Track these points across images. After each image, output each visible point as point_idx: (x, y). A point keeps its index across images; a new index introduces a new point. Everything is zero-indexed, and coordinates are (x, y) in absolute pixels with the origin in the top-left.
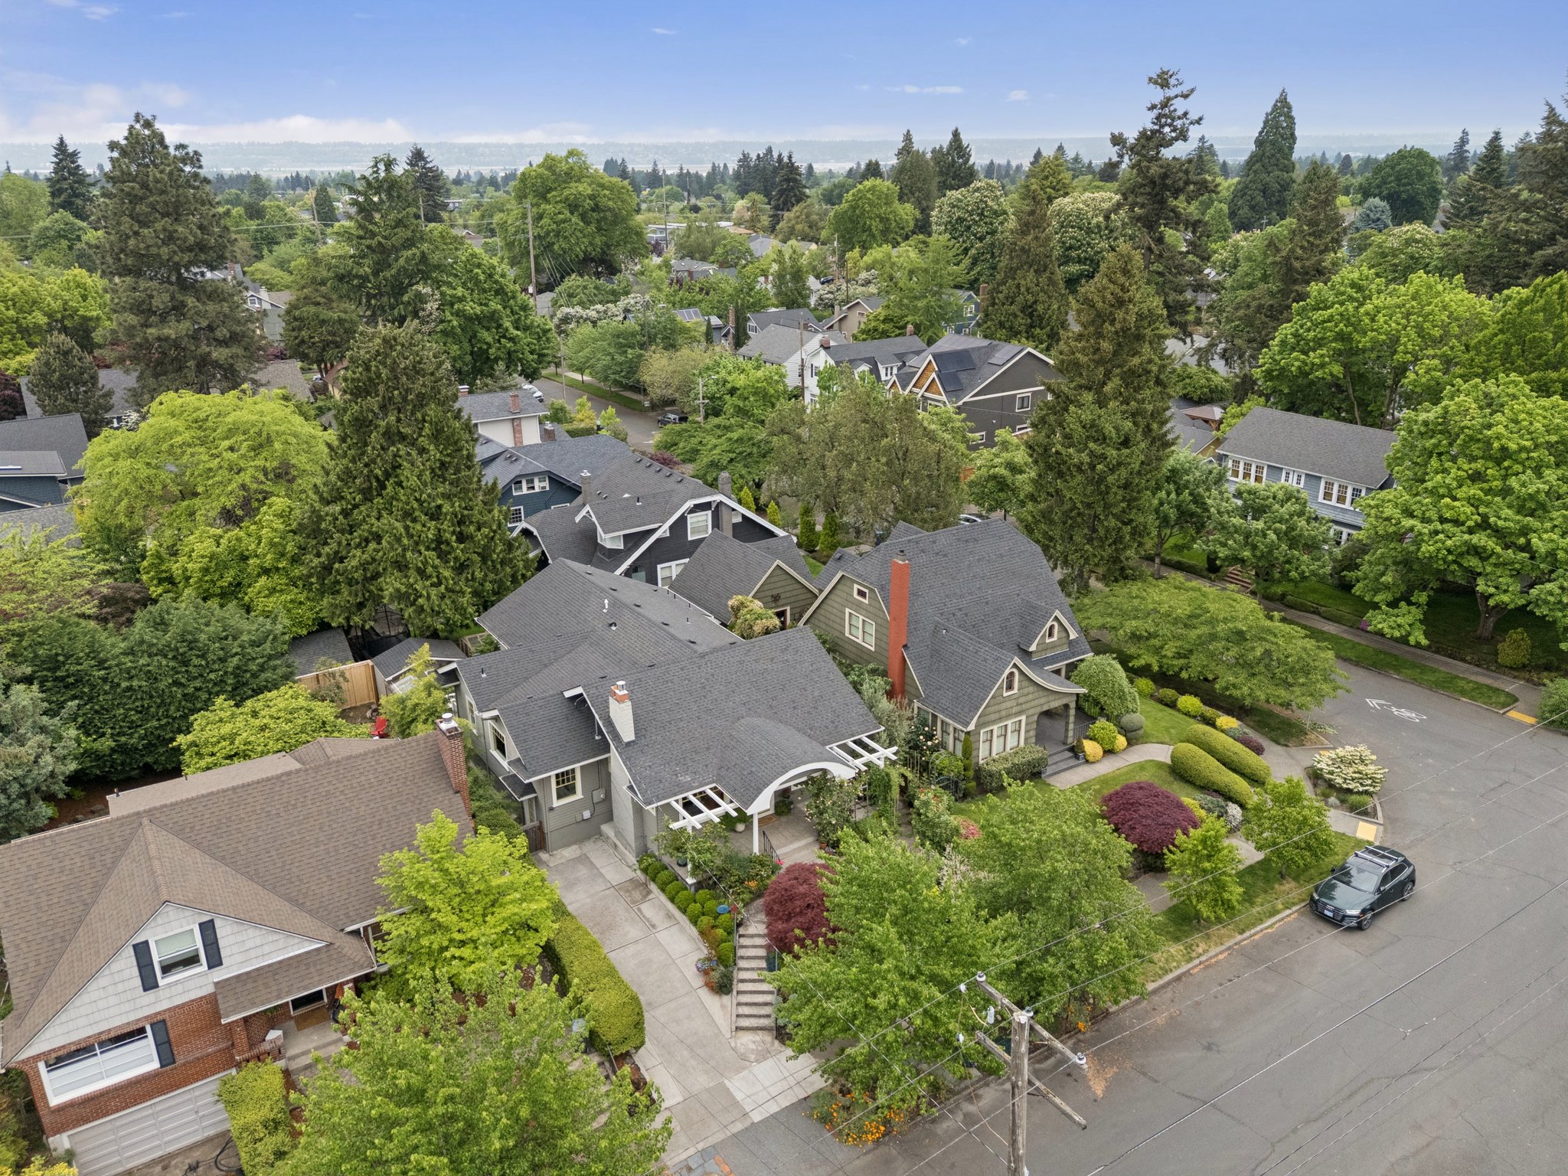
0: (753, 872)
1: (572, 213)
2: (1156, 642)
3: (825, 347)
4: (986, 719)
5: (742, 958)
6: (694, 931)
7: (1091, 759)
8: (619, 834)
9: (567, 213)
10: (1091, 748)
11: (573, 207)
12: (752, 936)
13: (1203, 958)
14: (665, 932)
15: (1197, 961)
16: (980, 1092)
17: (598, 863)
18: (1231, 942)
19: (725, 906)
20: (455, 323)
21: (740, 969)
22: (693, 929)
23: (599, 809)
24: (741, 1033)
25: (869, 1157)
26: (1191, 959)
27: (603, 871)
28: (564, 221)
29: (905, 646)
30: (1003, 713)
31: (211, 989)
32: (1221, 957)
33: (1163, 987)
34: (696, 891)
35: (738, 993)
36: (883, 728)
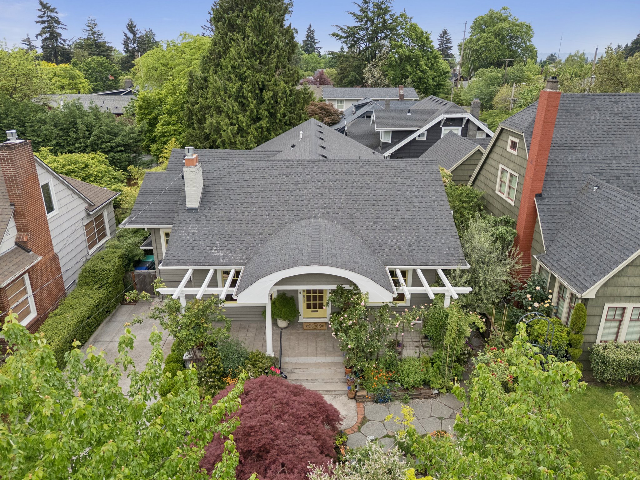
4: (610, 290)
9: (493, 37)
28: (490, 42)
29: (539, 196)
36: (468, 267)
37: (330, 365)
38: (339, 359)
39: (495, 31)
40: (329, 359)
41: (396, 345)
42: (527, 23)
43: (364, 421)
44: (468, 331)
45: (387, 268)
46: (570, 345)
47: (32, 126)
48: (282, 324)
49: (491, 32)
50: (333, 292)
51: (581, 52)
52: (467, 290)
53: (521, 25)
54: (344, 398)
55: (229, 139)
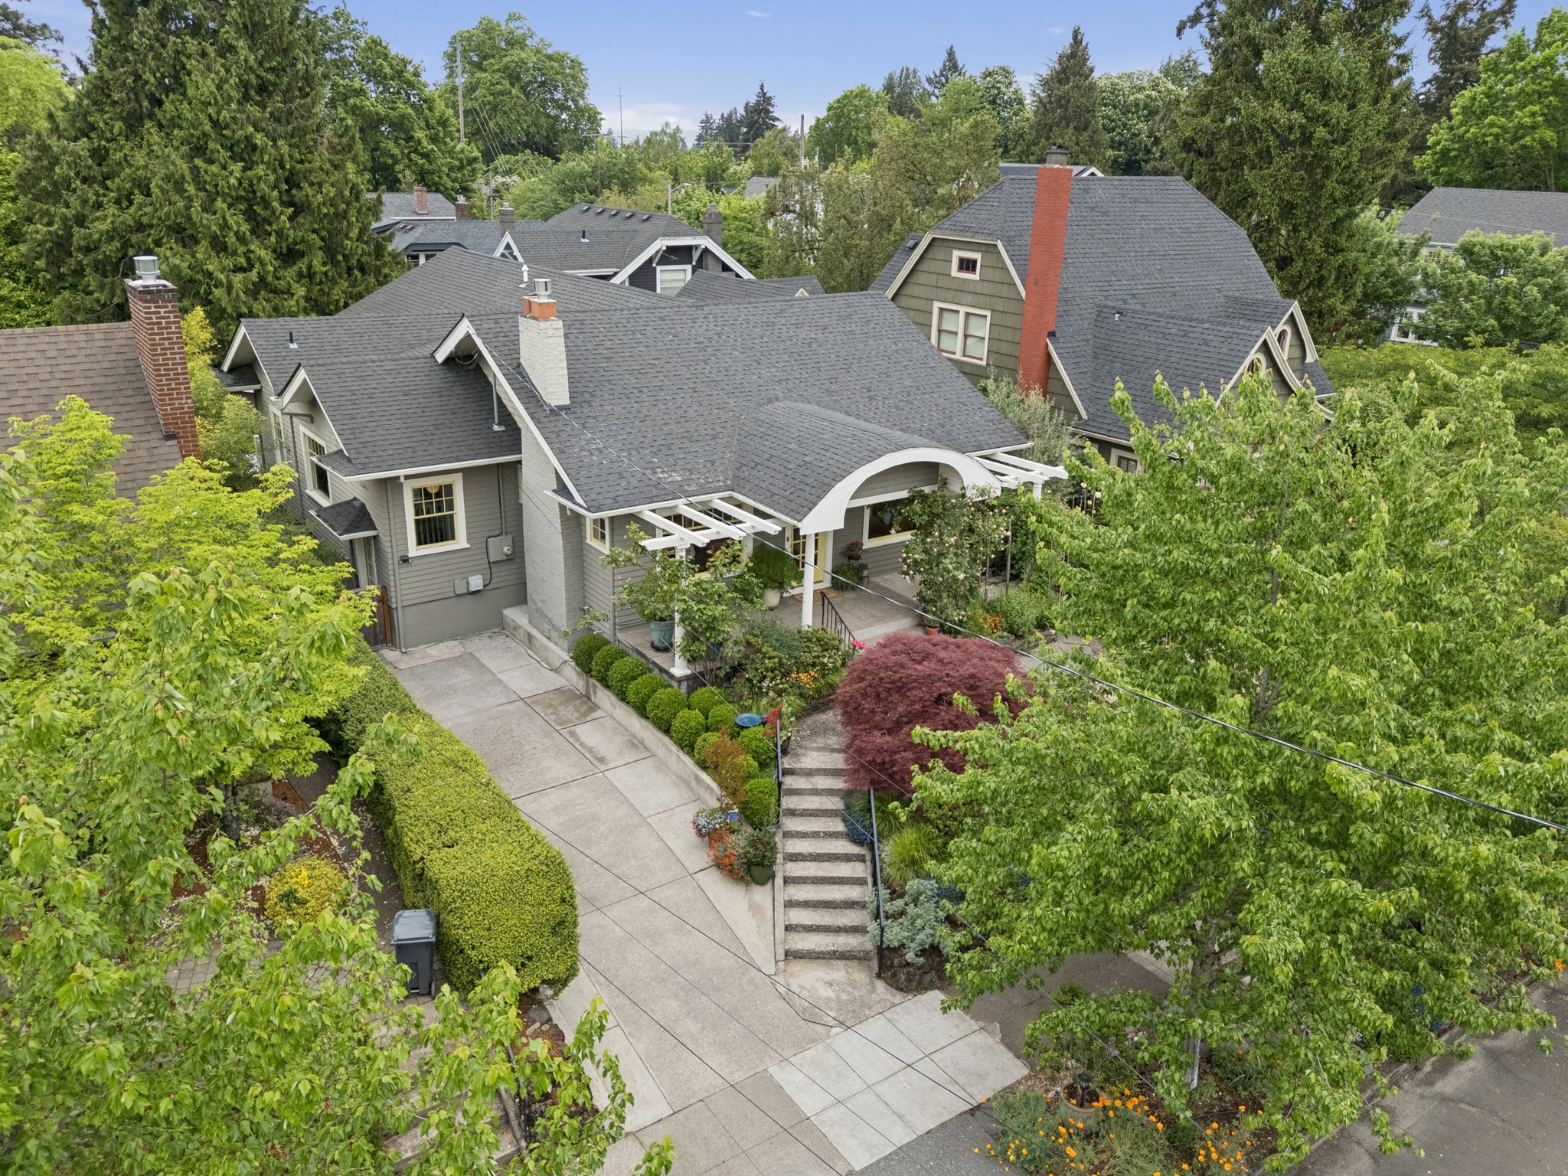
0: (808, 658)
1: (513, 85)
5: (792, 813)
6: (687, 763)
8: (539, 617)
9: (506, 82)
11: (514, 78)
12: (810, 773)
14: (626, 770)
17: (493, 666)
19: (754, 715)
21: (787, 835)
22: (686, 759)
23: (503, 576)
24: (797, 966)
27: (503, 677)
29: (1052, 334)
34: (691, 690)
35: (787, 881)
36: (1031, 444)
38: (906, 622)
39: (507, 68)
40: (892, 626)
42: (573, 56)
49: (499, 70)
51: (673, 127)
53: (560, 59)
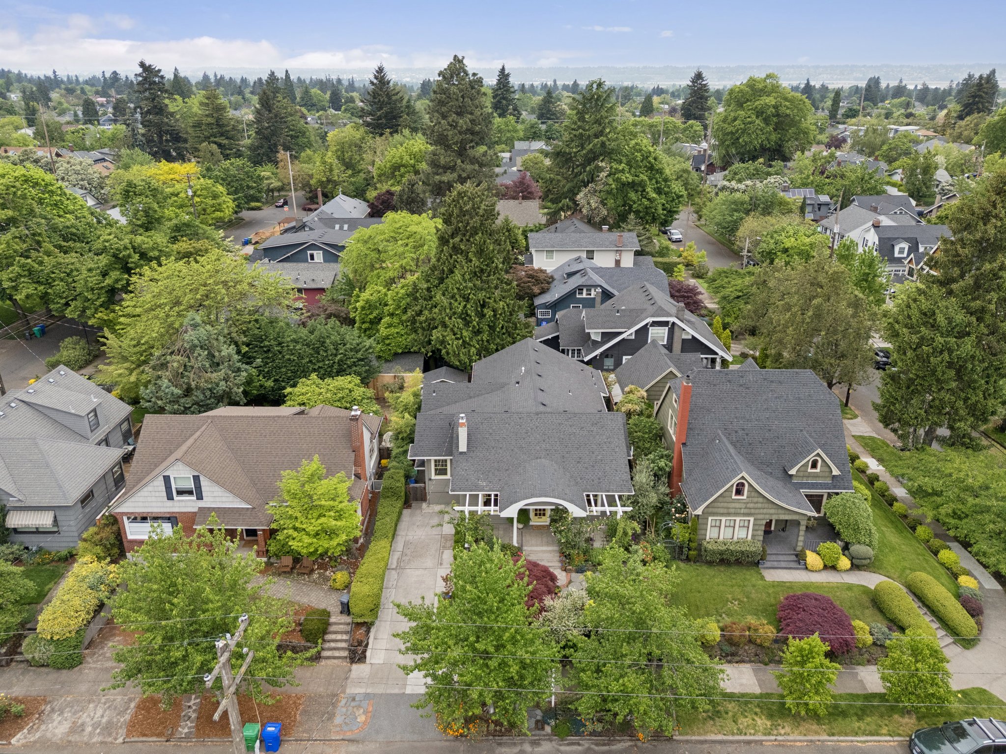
1: (757, 117)
2: (939, 500)
3: (876, 226)
4: (710, 510)
7: (809, 567)
9: (754, 117)
10: (812, 558)
11: (759, 113)
13: (780, 738)
15: (773, 738)
16: (542, 742)
18: (816, 738)
20: (613, 186)
25: (447, 743)
26: (769, 734)
28: (750, 123)
29: (684, 444)
30: (732, 511)
31: (195, 510)
32: (798, 744)
33: (732, 742)
36: (633, 493)
37: (550, 552)
38: (556, 548)
39: (756, 108)
40: (550, 548)
41: (589, 540)
43: (570, 582)
44: (630, 533)
45: (585, 494)
46: (690, 540)
47: (288, 346)
48: (521, 526)
50: (552, 510)
52: (630, 509)
54: (559, 571)
55: (454, 352)
